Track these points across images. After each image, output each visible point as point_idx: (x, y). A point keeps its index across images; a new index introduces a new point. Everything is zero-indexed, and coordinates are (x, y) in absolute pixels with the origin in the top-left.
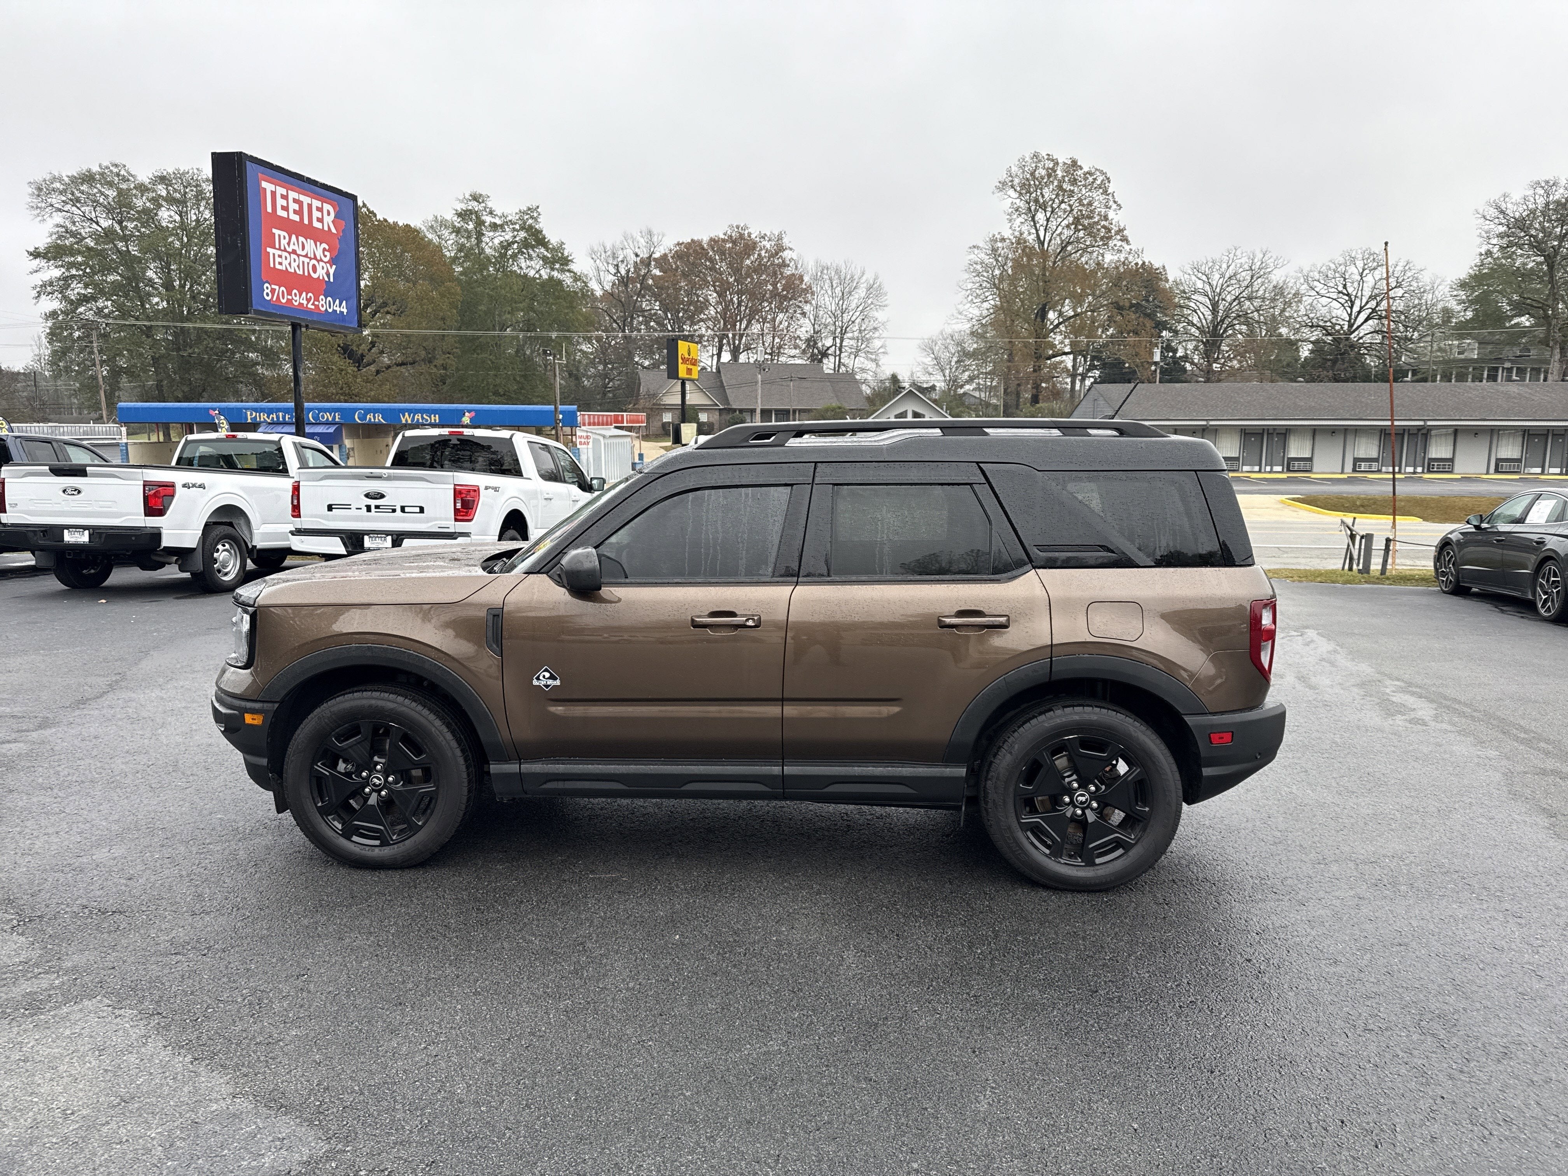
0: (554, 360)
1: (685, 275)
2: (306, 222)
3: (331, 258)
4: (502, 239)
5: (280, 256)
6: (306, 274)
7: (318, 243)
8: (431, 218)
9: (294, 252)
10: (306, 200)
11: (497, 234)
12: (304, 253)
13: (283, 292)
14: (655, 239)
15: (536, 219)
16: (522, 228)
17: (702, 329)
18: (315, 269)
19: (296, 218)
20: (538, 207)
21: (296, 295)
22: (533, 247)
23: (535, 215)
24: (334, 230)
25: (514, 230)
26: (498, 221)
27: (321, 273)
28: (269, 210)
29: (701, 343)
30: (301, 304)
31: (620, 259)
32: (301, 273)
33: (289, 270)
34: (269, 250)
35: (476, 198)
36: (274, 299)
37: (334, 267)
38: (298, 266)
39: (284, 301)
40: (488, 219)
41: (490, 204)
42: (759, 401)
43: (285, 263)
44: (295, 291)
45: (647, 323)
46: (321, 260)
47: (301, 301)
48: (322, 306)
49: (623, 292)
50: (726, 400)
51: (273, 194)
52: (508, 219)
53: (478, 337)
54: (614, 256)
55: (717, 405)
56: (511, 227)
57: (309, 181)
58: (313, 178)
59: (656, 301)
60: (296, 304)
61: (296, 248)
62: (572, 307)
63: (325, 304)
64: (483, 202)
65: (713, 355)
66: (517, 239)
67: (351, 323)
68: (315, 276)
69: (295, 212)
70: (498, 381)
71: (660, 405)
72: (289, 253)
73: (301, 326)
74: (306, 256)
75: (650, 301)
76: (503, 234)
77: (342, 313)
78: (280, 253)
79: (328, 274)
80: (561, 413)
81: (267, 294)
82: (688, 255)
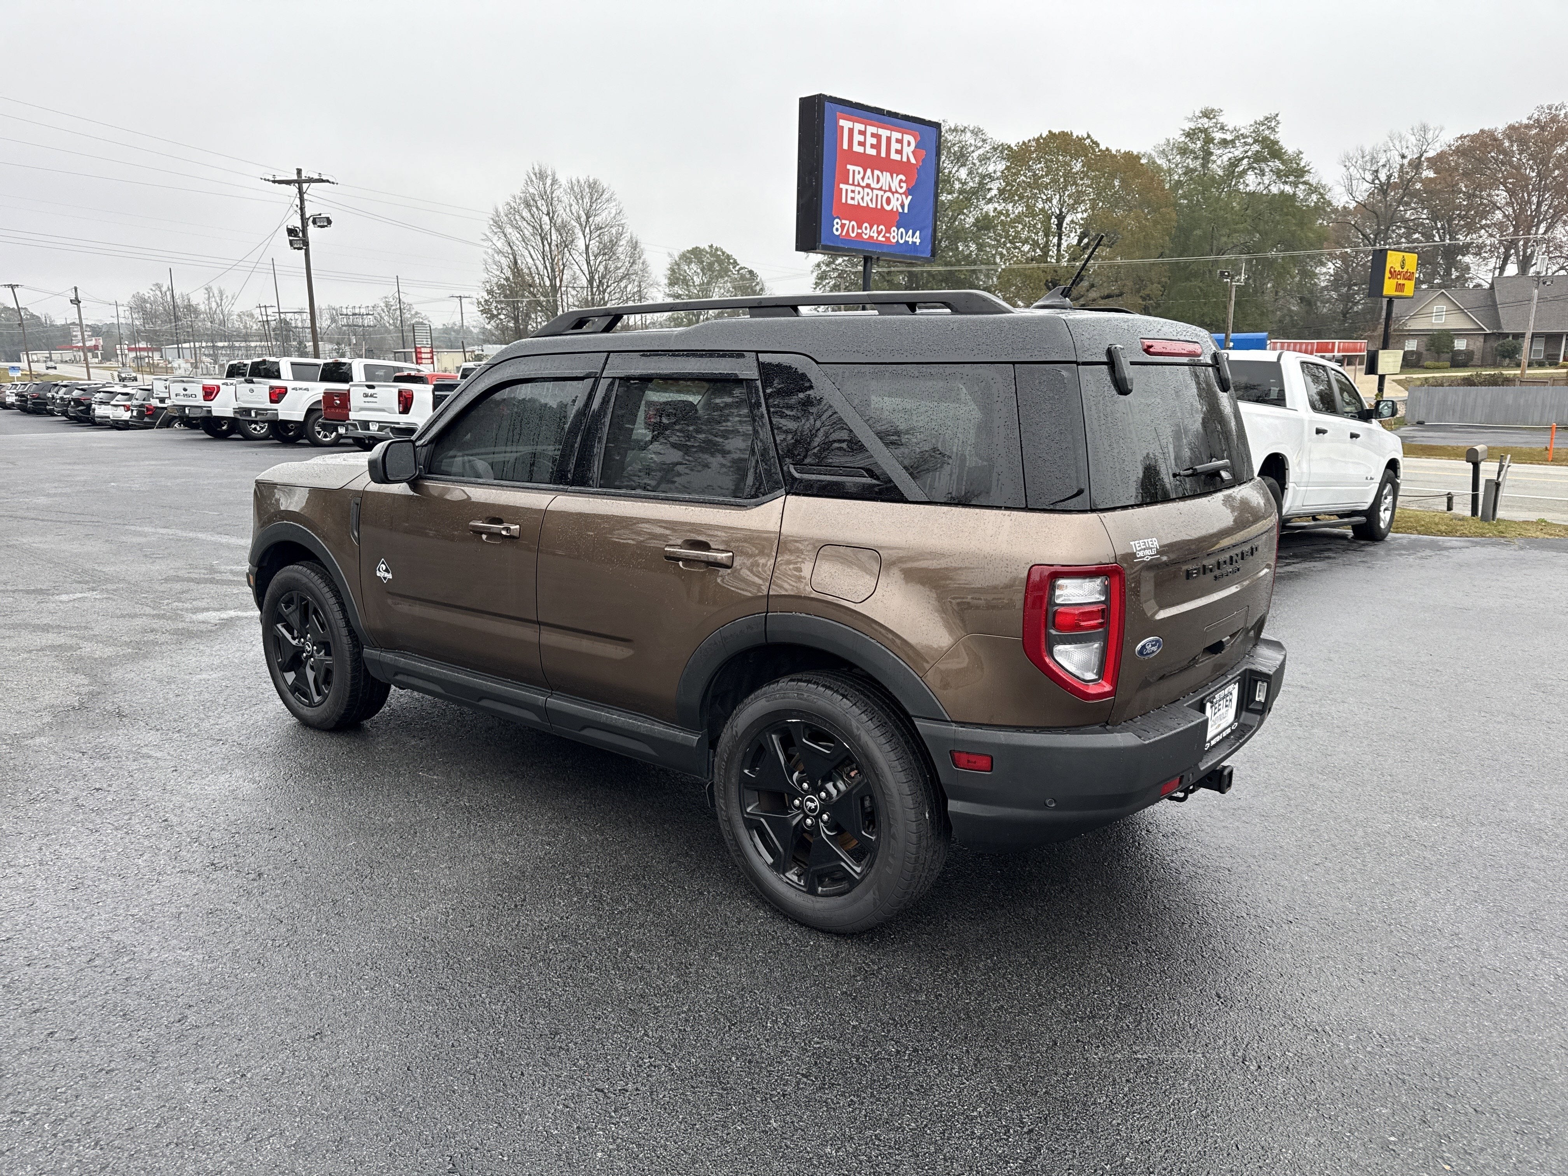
0: (1231, 282)
1: (1466, 174)
2: (883, 154)
3: (908, 189)
4: (1230, 155)
5: (853, 191)
6: (879, 207)
7: (895, 175)
8: (1163, 141)
9: (868, 186)
10: (884, 133)
11: (1227, 150)
12: (878, 186)
13: (853, 226)
14: (1430, 136)
15: (1273, 130)
16: (1256, 141)
17: (1483, 237)
18: (888, 201)
19: (873, 152)
20: (1277, 115)
21: (866, 228)
22: (1265, 160)
23: (1273, 124)
24: (913, 161)
25: (1246, 144)
26: (1229, 137)
27: (895, 205)
28: (845, 147)
29: (1480, 254)
30: (871, 237)
31: (1380, 164)
32: (874, 206)
33: (862, 204)
34: (842, 186)
35: (1207, 114)
36: (844, 233)
37: (910, 197)
38: (871, 200)
39: (853, 235)
40: (1218, 136)
41: (1221, 119)
42: (1532, 323)
43: (858, 197)
44: (866, 225)
45: (1408, 236)
46: (897, 192)
47: (872, 234)
48: (894, 237)
49: (1381, 201)
50: (1496, 321)
51: (851, 131)
52: (1240, 132)
53: (1191, 263)
54: (1374, 160)
55: (1483, 330)
56: (1242, 141)
57: (890, 114)
58: (893, 110)
59: (1423, 209)
60: (866, 237)
61: (870, 182)
62: (1301, 224)
63: (897, 235)
64: (1214, 118)
65: (1495, 268)
66: (1250, 153)
67: (923, 252)
68: (888, 208)
69: (872, 146)
70: (1206, 310)
71: (1403, 330)
72: (863, 187)
73: (871, 258)
74: (881, 189)
75: (1414, 209)
76: (1232, 150)
77: (914, 243)
78: (853, 188)
79: (902, 206)
80: (1232, 341)
81: (837, 230)
82: (1472, 149)
